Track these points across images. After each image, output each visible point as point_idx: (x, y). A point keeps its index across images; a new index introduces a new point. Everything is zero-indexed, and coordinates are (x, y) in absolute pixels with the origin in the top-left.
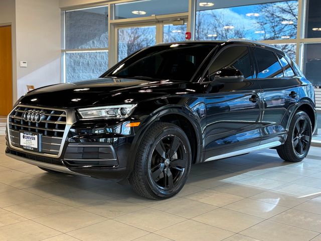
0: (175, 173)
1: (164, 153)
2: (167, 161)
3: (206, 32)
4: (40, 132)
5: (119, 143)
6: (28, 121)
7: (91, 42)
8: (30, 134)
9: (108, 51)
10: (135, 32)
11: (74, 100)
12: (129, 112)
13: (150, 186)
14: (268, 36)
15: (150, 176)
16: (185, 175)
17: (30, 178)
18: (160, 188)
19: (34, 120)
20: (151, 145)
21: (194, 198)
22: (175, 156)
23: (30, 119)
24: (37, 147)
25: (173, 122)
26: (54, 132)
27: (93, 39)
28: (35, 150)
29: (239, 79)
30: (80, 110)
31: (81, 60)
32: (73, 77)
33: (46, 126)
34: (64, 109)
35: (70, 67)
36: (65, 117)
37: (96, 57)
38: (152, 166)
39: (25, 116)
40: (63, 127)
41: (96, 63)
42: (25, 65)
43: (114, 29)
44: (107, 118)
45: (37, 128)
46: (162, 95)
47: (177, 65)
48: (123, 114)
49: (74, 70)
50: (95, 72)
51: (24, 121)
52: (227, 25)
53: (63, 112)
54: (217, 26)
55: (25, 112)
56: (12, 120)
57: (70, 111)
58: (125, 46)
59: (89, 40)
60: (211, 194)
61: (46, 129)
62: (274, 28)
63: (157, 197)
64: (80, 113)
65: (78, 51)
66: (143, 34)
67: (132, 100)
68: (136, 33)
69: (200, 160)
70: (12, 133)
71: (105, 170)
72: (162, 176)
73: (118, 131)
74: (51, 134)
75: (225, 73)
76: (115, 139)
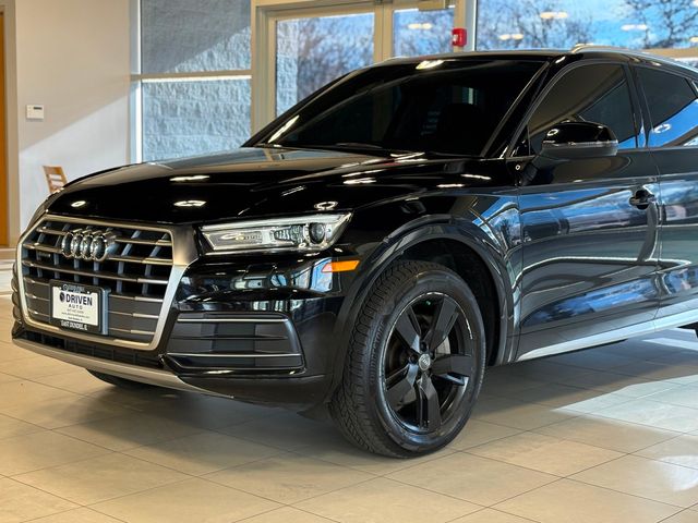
0: (444, 388)
1: (418, 338)
2: (425, 360)
3: (494, 28)
4: (104, 284)
5: (306, 314)
6: (73, 259)
7: (205, 54)
8: (77, 291)
9: (249, 77)
10: (309, 28)
11: (180, 204)
12: (330, 235)
13: (384, 423)
14: (653, 38)
15: (383, 397)
16: (469, 396)
17: (71, 401)
18: (406, 429)
19: (88, 253)
20: (386, 319)
21: (493, 453)
22: (445, 347)
23: (78, 252)
24: (96, 324)
25: (438, 258)
26: (142, 284)
27: (210, 46)
28: (92, 330)
29: (607, 149)
30: (206, 228)
31: (181, 102)
32: (159, 144)
33: (120, 270)
34: (166, 226)
35: (152, 121)
36: (171, 248)
37: (217, 92)
38: (388, 372)
39: (63, 244)
40: (164, 272)
41: (217, 108)
42: (39, 114)
43: (267, 20)
44: (274, 251)
45: (96, 275)
46: (406, 192)
47: (438, 114)
48: (315, 239)
49: (162, 126)
50: (216, 133)
51: (60, 255)
52: (547, 10)
53: (164, 233)
54: (521, 13)
55: (66, 235)
56: (30, 255)
57: (181, 232)
58: (290, 66)
59: (200, 51)
60: (536, 444)
61: (120, 278)
62: (669, 17)
63: (401, 451)
64: (208, 236)
65: (172, 77)
66: (330, 33)
67: (334, 204)
68: (312, 31)
69: (506, 357)
70: (30, 288)
71: (266, 380)
72: (410, 397)
73: (302, 281)
74: (134, 289)
75: (569, 133)
76: (294, 302)
